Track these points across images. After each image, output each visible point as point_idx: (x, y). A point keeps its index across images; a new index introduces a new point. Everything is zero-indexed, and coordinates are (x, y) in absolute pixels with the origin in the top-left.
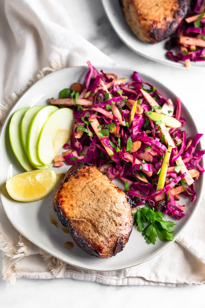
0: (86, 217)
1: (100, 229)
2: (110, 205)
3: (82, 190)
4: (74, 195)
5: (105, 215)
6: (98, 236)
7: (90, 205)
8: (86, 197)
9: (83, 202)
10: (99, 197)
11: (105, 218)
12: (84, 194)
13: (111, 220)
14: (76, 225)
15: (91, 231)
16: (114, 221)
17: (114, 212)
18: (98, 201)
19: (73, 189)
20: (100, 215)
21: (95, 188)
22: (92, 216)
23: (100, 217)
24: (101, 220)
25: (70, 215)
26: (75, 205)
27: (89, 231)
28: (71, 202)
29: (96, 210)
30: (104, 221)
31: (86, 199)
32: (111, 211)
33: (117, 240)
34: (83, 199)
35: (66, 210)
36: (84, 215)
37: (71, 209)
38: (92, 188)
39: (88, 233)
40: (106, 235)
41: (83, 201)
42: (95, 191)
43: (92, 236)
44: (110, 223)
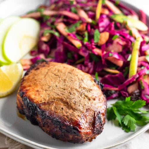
0: (56, 97)
1: (73, 105)
2: (78, 82)
3: (45, 76)
4: (38, 83)
5: (75, 91)
6: (73, 111)
7: (57, 86)
8: (50, 81)
9: (49, 86)
10: (64, 78)
11: (76, 94)
12: (48, 79)
13: (83, 96)
14: (47, 107)
15: (64, 108)
16: (86, 96)
17: (84, 88)
18: (64, 81)
19: (36, 78)
20: (70, 93)
21: (58, 72)
22: (61, 95)
23: (71, 94)
24: (72, 96)
25: (37, 100)
26: (40, 90)
27: (62, 109)
28: (36, 89)
29: (65, 89)
30: (76, 97)
31: (51, 82)
32: (80, 87)
33: (95, 114)
34: (48, 83)
35: (33, 96)
36: (53, 96)
37: (37, 94)
38: (55, 72)
39: (61, 111)
40: (82, 110)
41: (49, 84)
42: (59, 74)
43: (66, 113)
44: (83, 99)
